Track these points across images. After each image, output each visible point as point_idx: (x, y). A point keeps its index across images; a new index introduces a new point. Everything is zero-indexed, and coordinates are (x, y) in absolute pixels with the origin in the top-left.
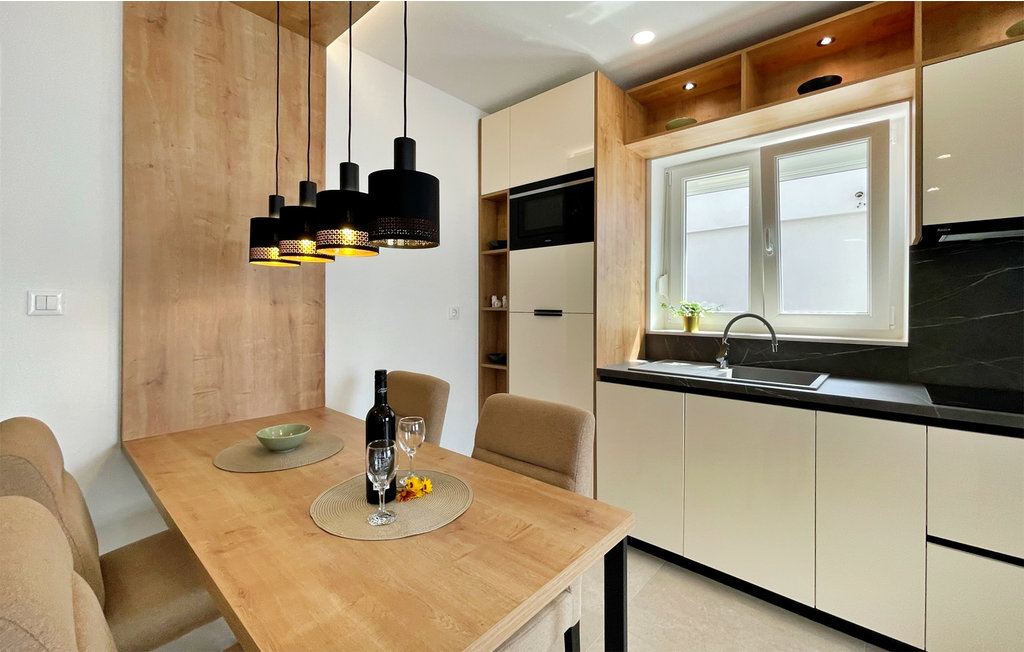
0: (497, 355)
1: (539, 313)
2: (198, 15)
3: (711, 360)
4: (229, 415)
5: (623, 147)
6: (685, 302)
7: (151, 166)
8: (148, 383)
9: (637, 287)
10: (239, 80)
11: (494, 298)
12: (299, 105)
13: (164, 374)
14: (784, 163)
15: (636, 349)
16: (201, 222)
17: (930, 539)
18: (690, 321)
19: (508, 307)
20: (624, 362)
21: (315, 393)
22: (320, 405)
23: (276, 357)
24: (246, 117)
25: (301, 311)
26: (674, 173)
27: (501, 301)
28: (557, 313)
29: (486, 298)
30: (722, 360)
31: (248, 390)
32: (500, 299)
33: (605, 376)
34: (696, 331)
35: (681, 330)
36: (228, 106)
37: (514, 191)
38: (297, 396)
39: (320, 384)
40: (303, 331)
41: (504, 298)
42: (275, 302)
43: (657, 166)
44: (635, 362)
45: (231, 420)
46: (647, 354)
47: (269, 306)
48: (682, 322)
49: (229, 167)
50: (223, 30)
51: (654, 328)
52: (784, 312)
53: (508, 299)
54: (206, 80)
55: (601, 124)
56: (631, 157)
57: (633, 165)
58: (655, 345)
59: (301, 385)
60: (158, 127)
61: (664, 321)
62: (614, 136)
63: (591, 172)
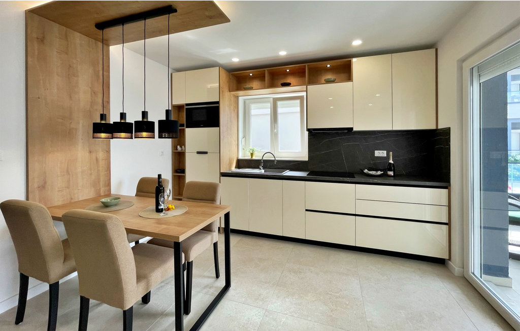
0: (180, 170)
1: (199, 153)
2: (57, 35)
3: (258, 168)
4: (72, 199)
5: (229, 93)
6: (251, 148)
7: (39, 98)
8: (39, 187)
9: (234, 143)
10: (74, 61)
11: (178, 147)
12: (99, 71)
13: (45, 183)
14: (279, 103)
15: (234, 165)
16: (60, 120)
17: (307, 210)
18: (252, 154)
19: (185, 150)
20: (230, 170)
21: (107, 188)
22: (109, 193)
23: (91, 174)
24: (78, 76)
25: (101, 155)
26: (247, 102)
27: (182, 147)
28: (206, 153)
29: (175, 147)
30: (261, 167)
31: (80, 188)
32: (181, 147)
33: (224, 175)
34: (254, 158)
35: (249, 157)
36: (70, 73)
37: (187, 105)
38: (100, 190)
39: (109, 185)
40: (102, 163)
41: (183, 147)
42: (90, 152)
43: (241, 99)
44: (234, 169)
45: (73, 201)
46: (238, 167)
47: (88, 154)
48: (250, 155)
49: (71, 97)
50: (68, 41)
51: (241, 157)
52: (280, 151)
53: (185, 147)
54: (61, 62)
55: (221, 86)
56: (232, 96)
57: (233, 99)
58: (241, 163)
59: (101, 185)
60: (42, 82)
61: (244, 155)
62: (226, 90)
63: (218, 103)
